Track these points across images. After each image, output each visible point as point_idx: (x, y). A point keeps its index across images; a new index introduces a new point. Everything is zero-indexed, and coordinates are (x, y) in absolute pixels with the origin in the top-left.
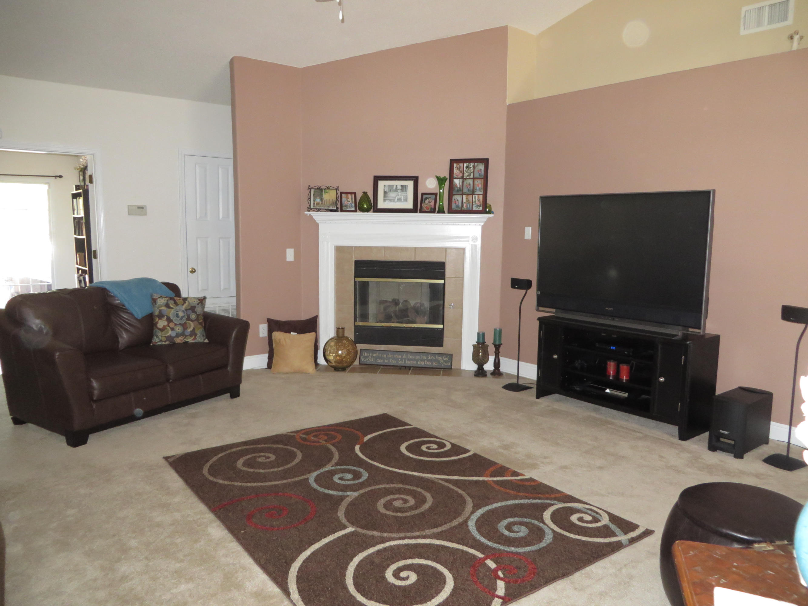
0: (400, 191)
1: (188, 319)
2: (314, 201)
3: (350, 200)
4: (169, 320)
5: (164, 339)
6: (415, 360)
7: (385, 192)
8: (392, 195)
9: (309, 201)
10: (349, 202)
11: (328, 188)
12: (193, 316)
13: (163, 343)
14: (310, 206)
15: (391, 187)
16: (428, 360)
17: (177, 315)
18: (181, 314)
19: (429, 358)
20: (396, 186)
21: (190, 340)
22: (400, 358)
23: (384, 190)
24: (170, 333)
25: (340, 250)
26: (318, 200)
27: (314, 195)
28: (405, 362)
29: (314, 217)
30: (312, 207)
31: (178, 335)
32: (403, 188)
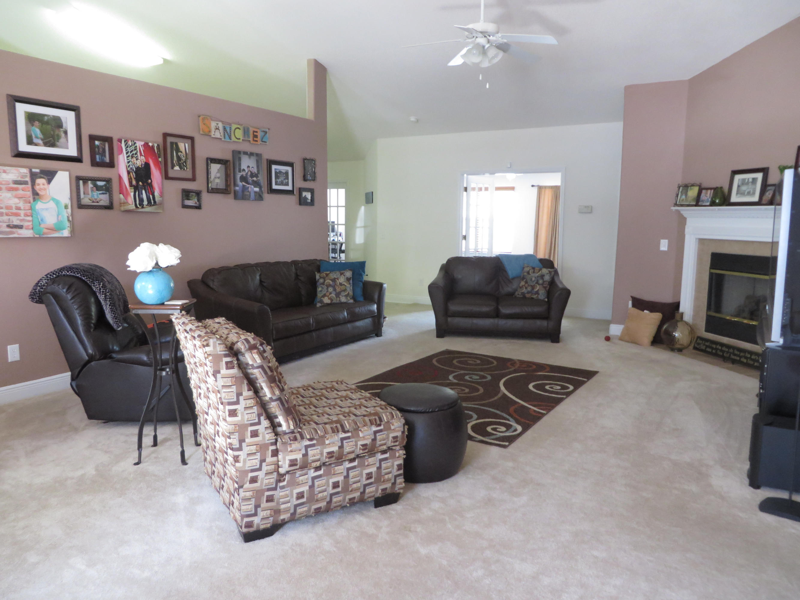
0: (750, 184)
1: (537, 283)
2: (681, 197)
3: (708, 195)
4: (526, 282)
5: (520, 294)
6: (739, 356)
7: (739, 186)
8: (744, 188)
9: (676, 198)
10: (707, 197)
11: (693, 185)
12: (541, 282)
13: (520, 296)
14: (676, 202)
15: (744, 180)
16: (752, 360)
17: (531, 279)
18: (533, 279)
19: (753, 357)
20: (748, 179)
21: (535, 296)
22: (726, 351)
23: (738, 183)
24: (524, 290)
25: (702, 242)
26: (684, 197)
27: (681, 192)
28: (730, 355)
29: (682, 212)
30: (678, 203)
31: (528, 293)
32: (754, 180)
